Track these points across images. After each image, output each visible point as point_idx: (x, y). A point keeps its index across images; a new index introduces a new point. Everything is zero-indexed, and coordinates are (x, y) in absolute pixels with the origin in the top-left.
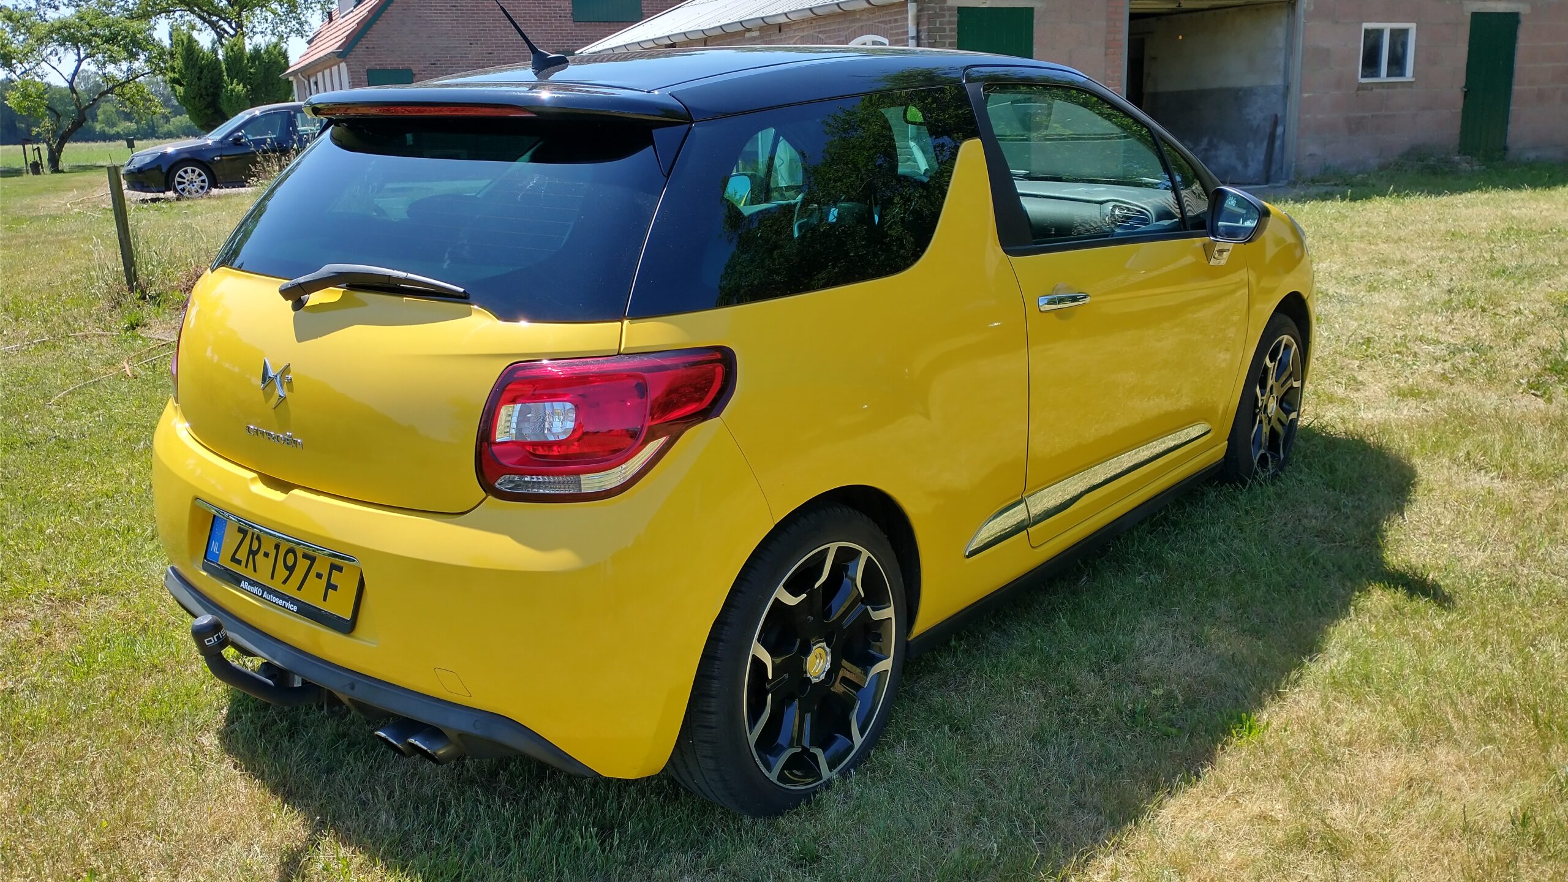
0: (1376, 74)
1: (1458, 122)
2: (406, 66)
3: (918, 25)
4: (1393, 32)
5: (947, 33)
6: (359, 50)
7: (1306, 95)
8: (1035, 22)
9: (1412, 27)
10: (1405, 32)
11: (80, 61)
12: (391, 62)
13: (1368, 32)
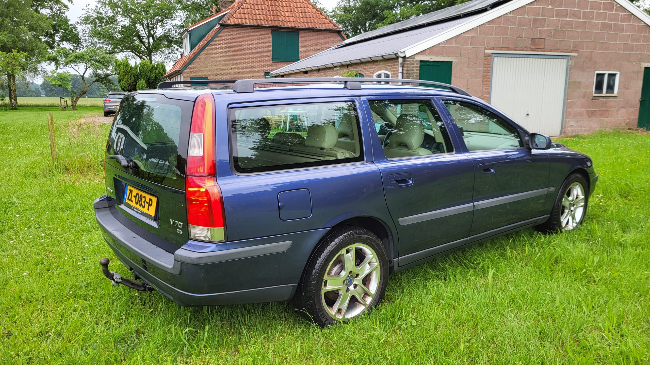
0: (601, 92)
1: (637, 113)
2: (206, 76)
3: (403, 67)
5: (415, 71)
6: (188, 70)
7: (569, 101)
8: (453, 68)
9: (618, 73)
10: (614, 75)
11: (87, 69)
12: (200, 74)
13: (598, 75)
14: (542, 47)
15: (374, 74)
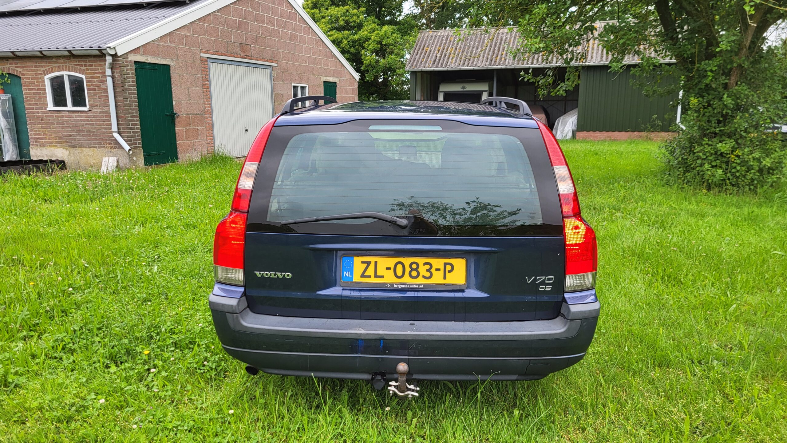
4: (301, 87)
8: (171, 72)
9: (307, 85)
10: (304, 88)
13: (294, 87)
14: (249, 54)
15: (45, 75)
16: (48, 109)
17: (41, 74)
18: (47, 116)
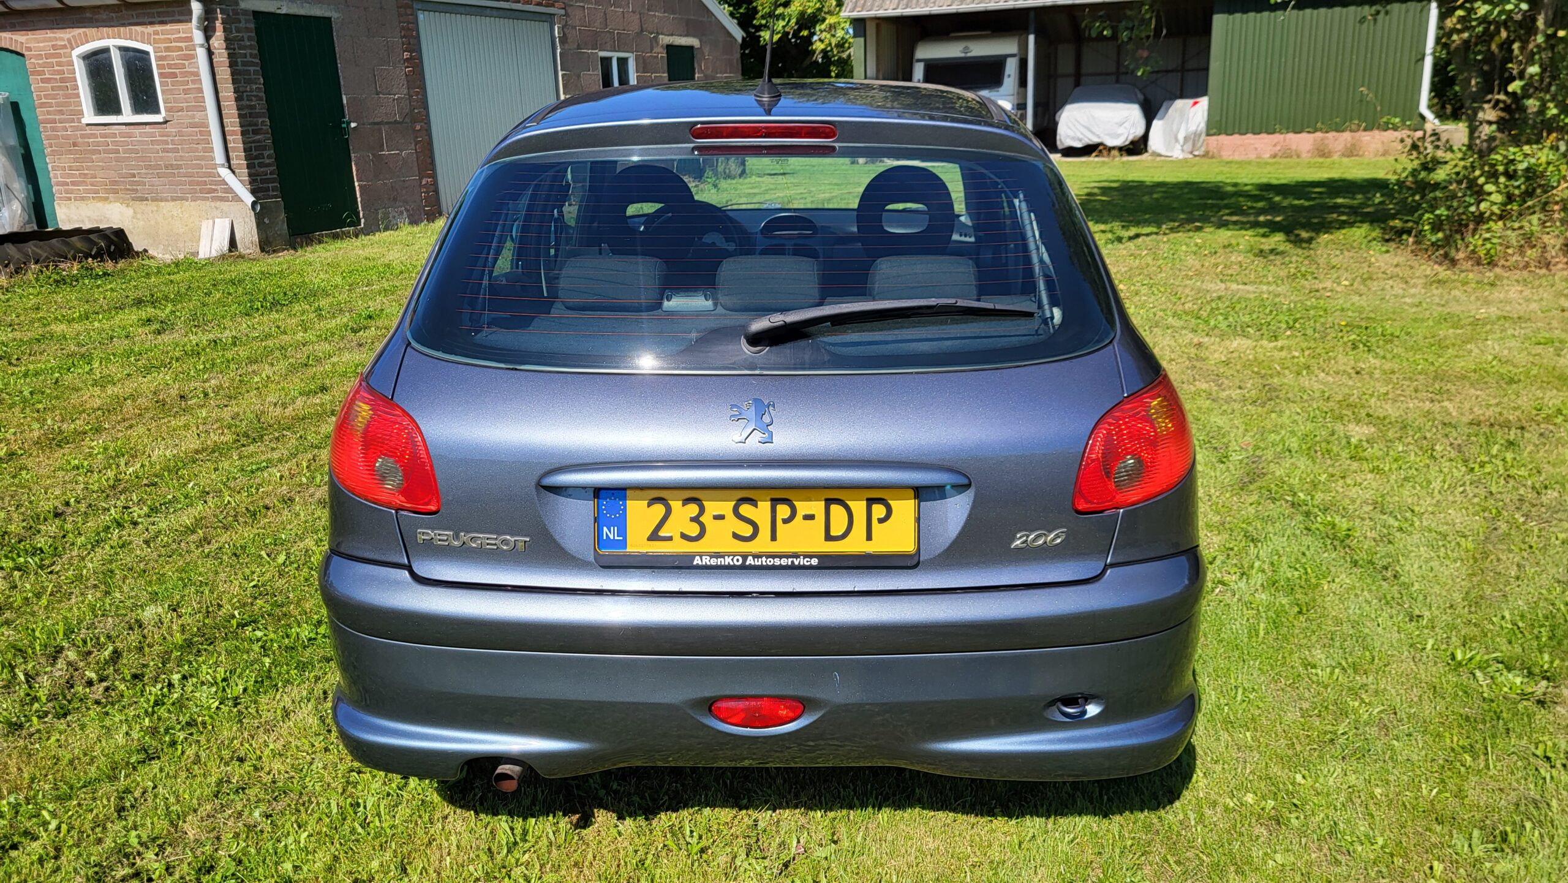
4: (619, 59)
5: (246, 42)
8: (334, 34)
9: (631, 56)
10: (626, 59)
13: (602, 60)
15: (73, 49)
16: (84, 121)
17: (64, 47)
18: (83, 136)
